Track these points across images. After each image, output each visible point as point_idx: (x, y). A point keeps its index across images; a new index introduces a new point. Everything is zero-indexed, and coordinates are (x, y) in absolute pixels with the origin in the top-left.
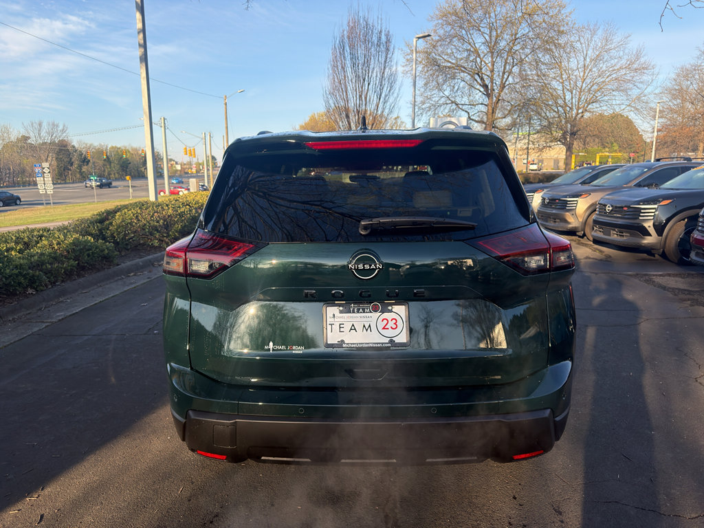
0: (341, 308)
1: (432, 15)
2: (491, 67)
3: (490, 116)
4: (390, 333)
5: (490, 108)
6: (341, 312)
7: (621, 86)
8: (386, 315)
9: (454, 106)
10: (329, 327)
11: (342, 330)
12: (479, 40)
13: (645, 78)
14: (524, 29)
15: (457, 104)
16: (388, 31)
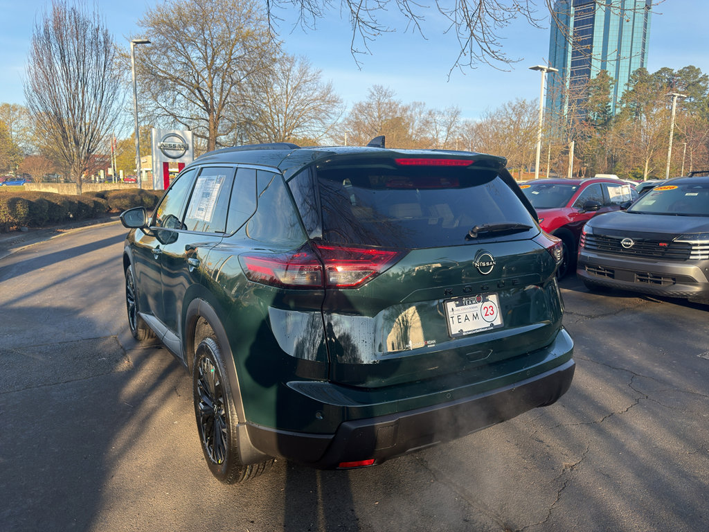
0: (458, 303)
1: (142, 20)
2: (209, 83)
3: (213, 132)
4: (490, 318)
5: (212, 124)
6: (457, 306)
7: (318, 115)
8: (486, 304)
9: (171, 119)
10: (451, 319)
11: (460, 321)
12: (195, 55)
13: (336, 110)
14: (238, 52)
15: (175, 117)
16: (107, 31)
